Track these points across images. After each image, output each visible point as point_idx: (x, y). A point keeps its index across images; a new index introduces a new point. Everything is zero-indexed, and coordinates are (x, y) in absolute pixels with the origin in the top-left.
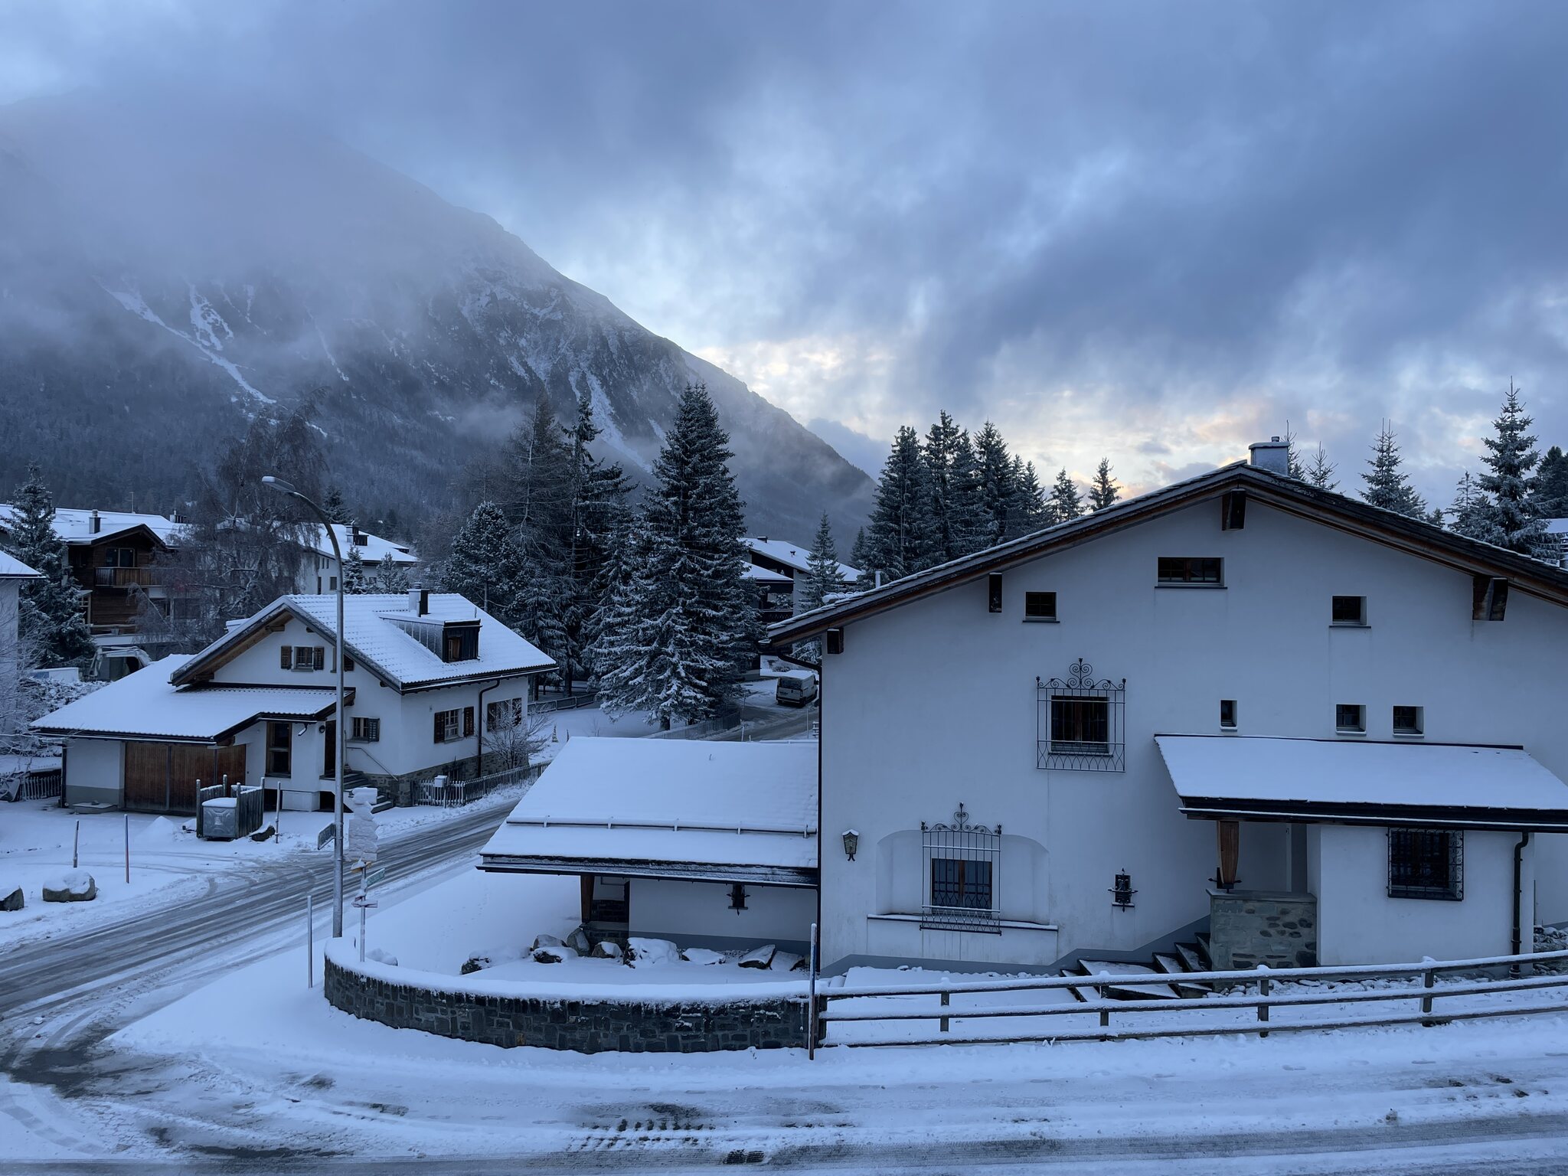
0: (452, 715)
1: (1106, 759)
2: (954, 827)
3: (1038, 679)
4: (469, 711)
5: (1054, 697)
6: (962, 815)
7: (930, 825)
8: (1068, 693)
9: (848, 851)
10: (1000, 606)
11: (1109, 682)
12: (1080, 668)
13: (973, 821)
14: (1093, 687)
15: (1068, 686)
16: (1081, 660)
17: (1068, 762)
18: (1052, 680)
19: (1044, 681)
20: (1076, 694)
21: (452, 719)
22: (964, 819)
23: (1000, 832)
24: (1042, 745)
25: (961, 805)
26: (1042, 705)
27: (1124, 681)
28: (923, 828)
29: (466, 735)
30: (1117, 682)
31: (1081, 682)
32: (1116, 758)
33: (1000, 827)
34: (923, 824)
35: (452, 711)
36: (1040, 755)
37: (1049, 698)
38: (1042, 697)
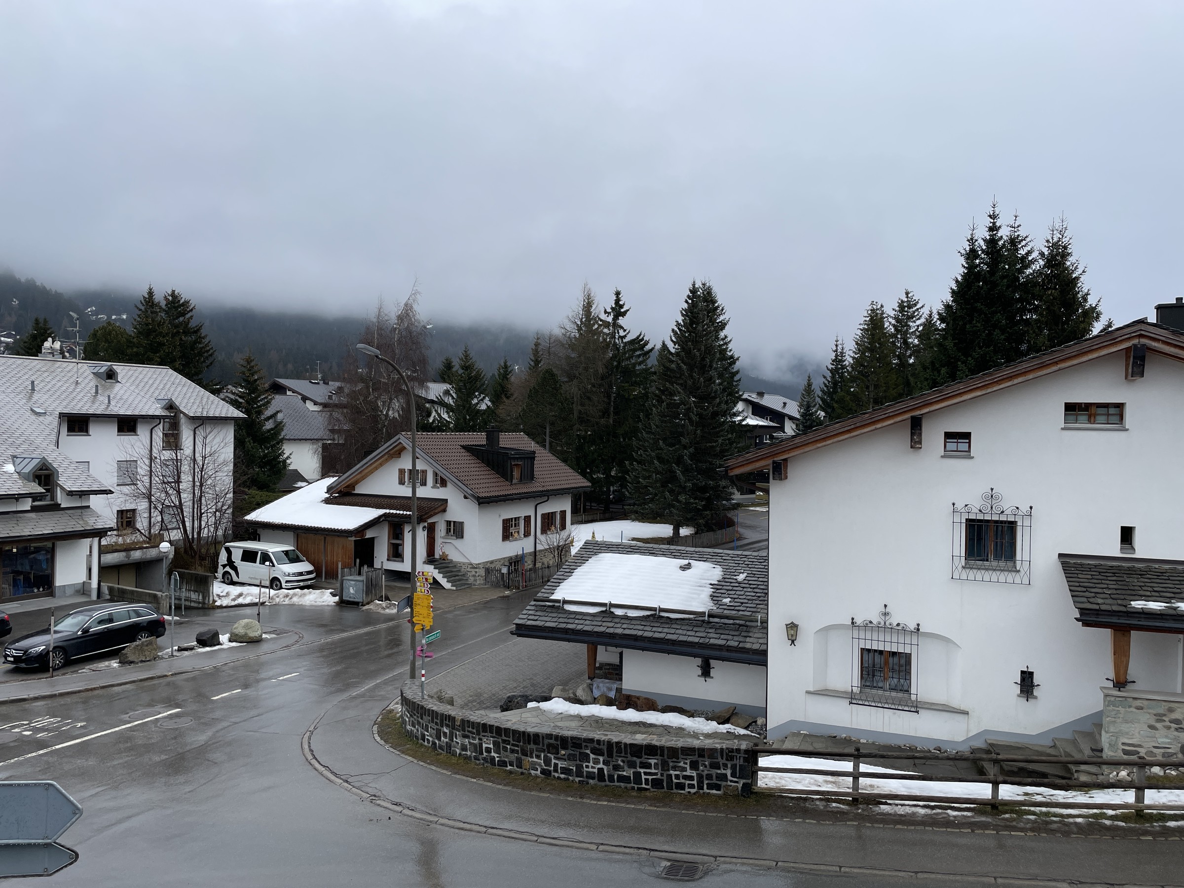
0: (515, 521)
1: (1014, 574)
2: (879, 623)
3: (954, 504)
4: (527, 519)
5: (967, 520)
6: (886, 614)
7: (859, 621)
8: (980, 517)
9: (790, 637)
10: (920, 442)
11: (1018, 508)
12: (992, 496)
13: (895, 620)
14: (1003, 512)
15: (980, 511)
16: (992, 489)
17: (979, 575)
18: (966, 506)
19: (960, 506)
20: (988, 517)
21: (515, 524)
22: (887, 618)
23: (918, 630)
24: (956, 559)
25: (886, 606)
26: (957, 526)
27: (1031, 508)
28: (853, 623)
29: (525, 536)
30: (1024, 509)
31: (992, 508)
32: (1022, 573)
33: (918, 625)
34: (853, 619)
35: (515, 518)
36: (954, 568)
37: (964, 521)
38: (957, 520)
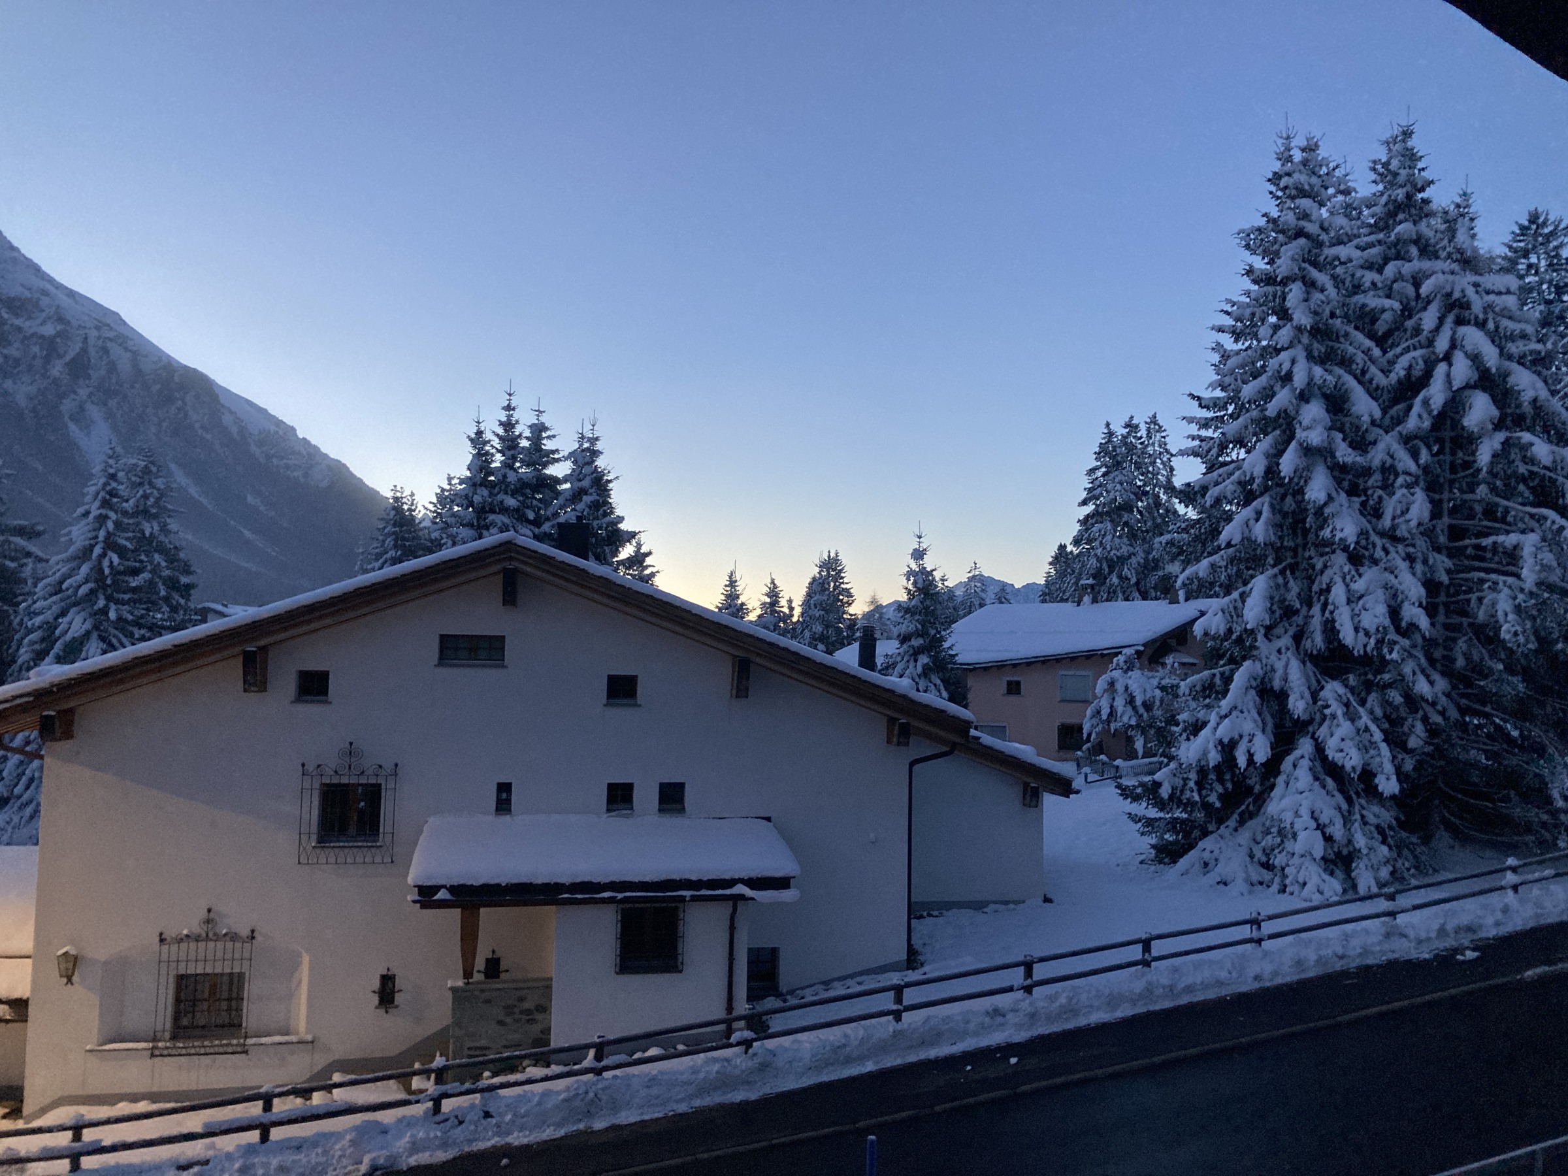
1: (374, 851)
2: (200, 935)
3: (303, 765)
5: (322, 785)
7: (170, 935)
8: (335, 781)
9: (65, 974)
11: (380, 767)
12: (351, 751)
13: (221, 928)
14: (363, 772)
16: (351, 744)
17: (332, 855)
18: (319, 766)
19: (310, 768)
20: (345, 780)
22: (211, 926)
23: (253, 938)
24: (305, 839)
25: (210, 910)
26: (306, 795)
27: (396, 765)
28: (161, 939)
30: (388, 766)
31: (350, 768)
32: (384, 848)
33: (253, 931)
34: (161, 934)
36: (302, 849)
37: (316, 785)
38: (307, 785)
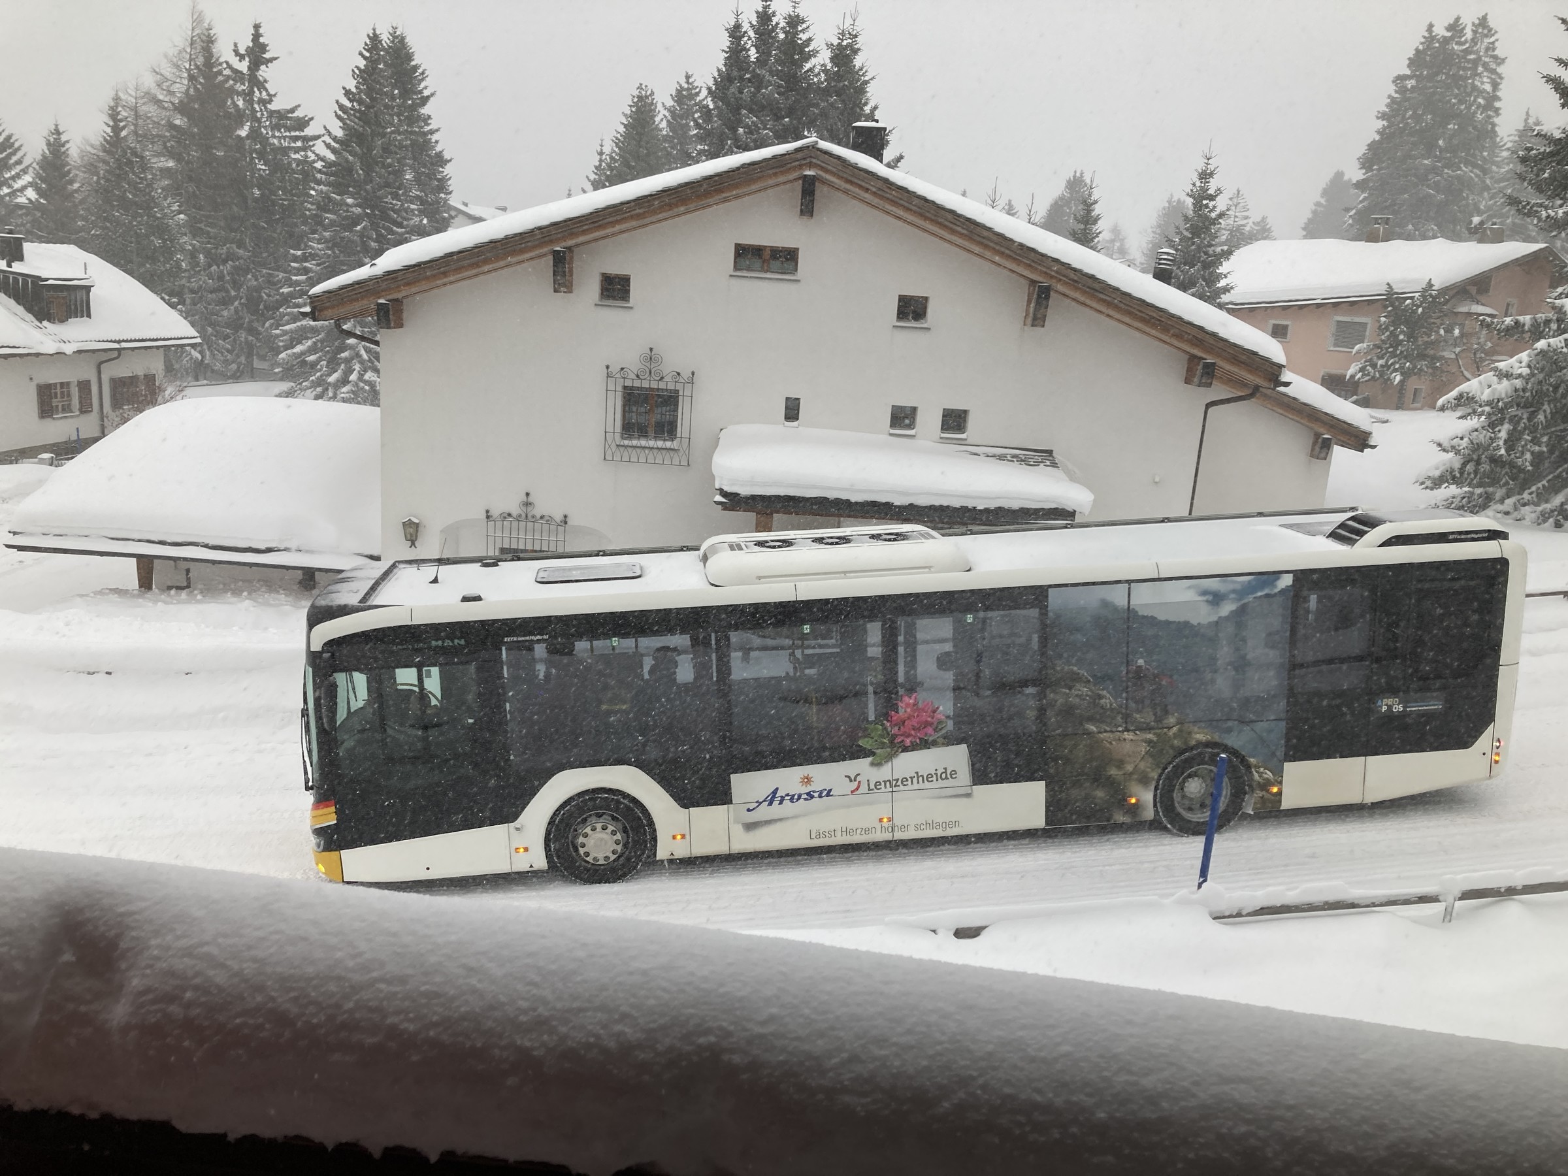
0: (62, 388)
1: (670, 452)
2: (520, 516)
3: (608, 367)
4: (84, 386)
5: (625, 388)
6: (527, 504)
7: (495, 513)
8: (637, 384)
9: (409, 537)
10: (569, 286)
11: (678, 374)
12: (651, 357)
13: (538, 511)
14: (662, 378)
15: (638, 376)
16: (651, 349)
18: (622, 369)
19: (614, 369)
20: (646, 385)
21: (62, 393)
22: (530, 509)
23: (566, 523)
24: (609, 437)
25: (528, 494)
26: (611, 394)
27: (693, 373)
28: (488, 517)
29: (82, 412)
30: (686, 374)
31: (650, 373)
32: (680, 451)
33: (565, 517)
34: (487, 511)
35: (62, 384)
36: (607, 446)
37: (619, 388)
38: (611, 387)
